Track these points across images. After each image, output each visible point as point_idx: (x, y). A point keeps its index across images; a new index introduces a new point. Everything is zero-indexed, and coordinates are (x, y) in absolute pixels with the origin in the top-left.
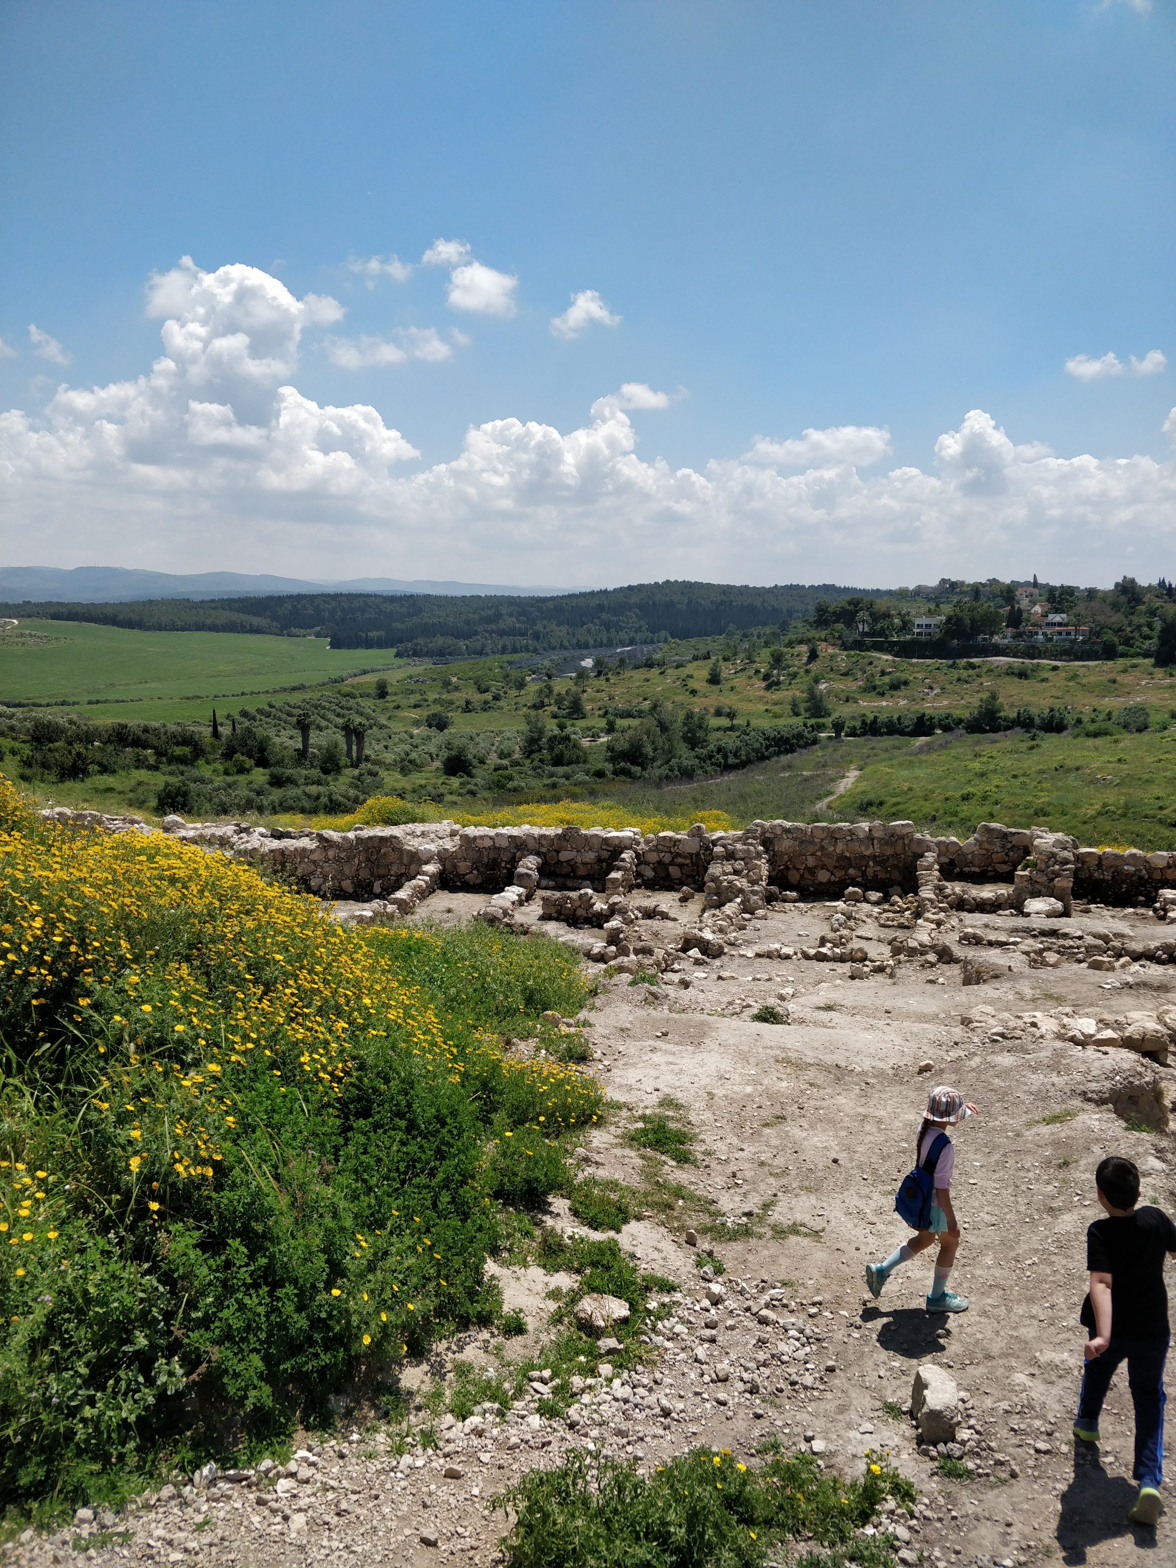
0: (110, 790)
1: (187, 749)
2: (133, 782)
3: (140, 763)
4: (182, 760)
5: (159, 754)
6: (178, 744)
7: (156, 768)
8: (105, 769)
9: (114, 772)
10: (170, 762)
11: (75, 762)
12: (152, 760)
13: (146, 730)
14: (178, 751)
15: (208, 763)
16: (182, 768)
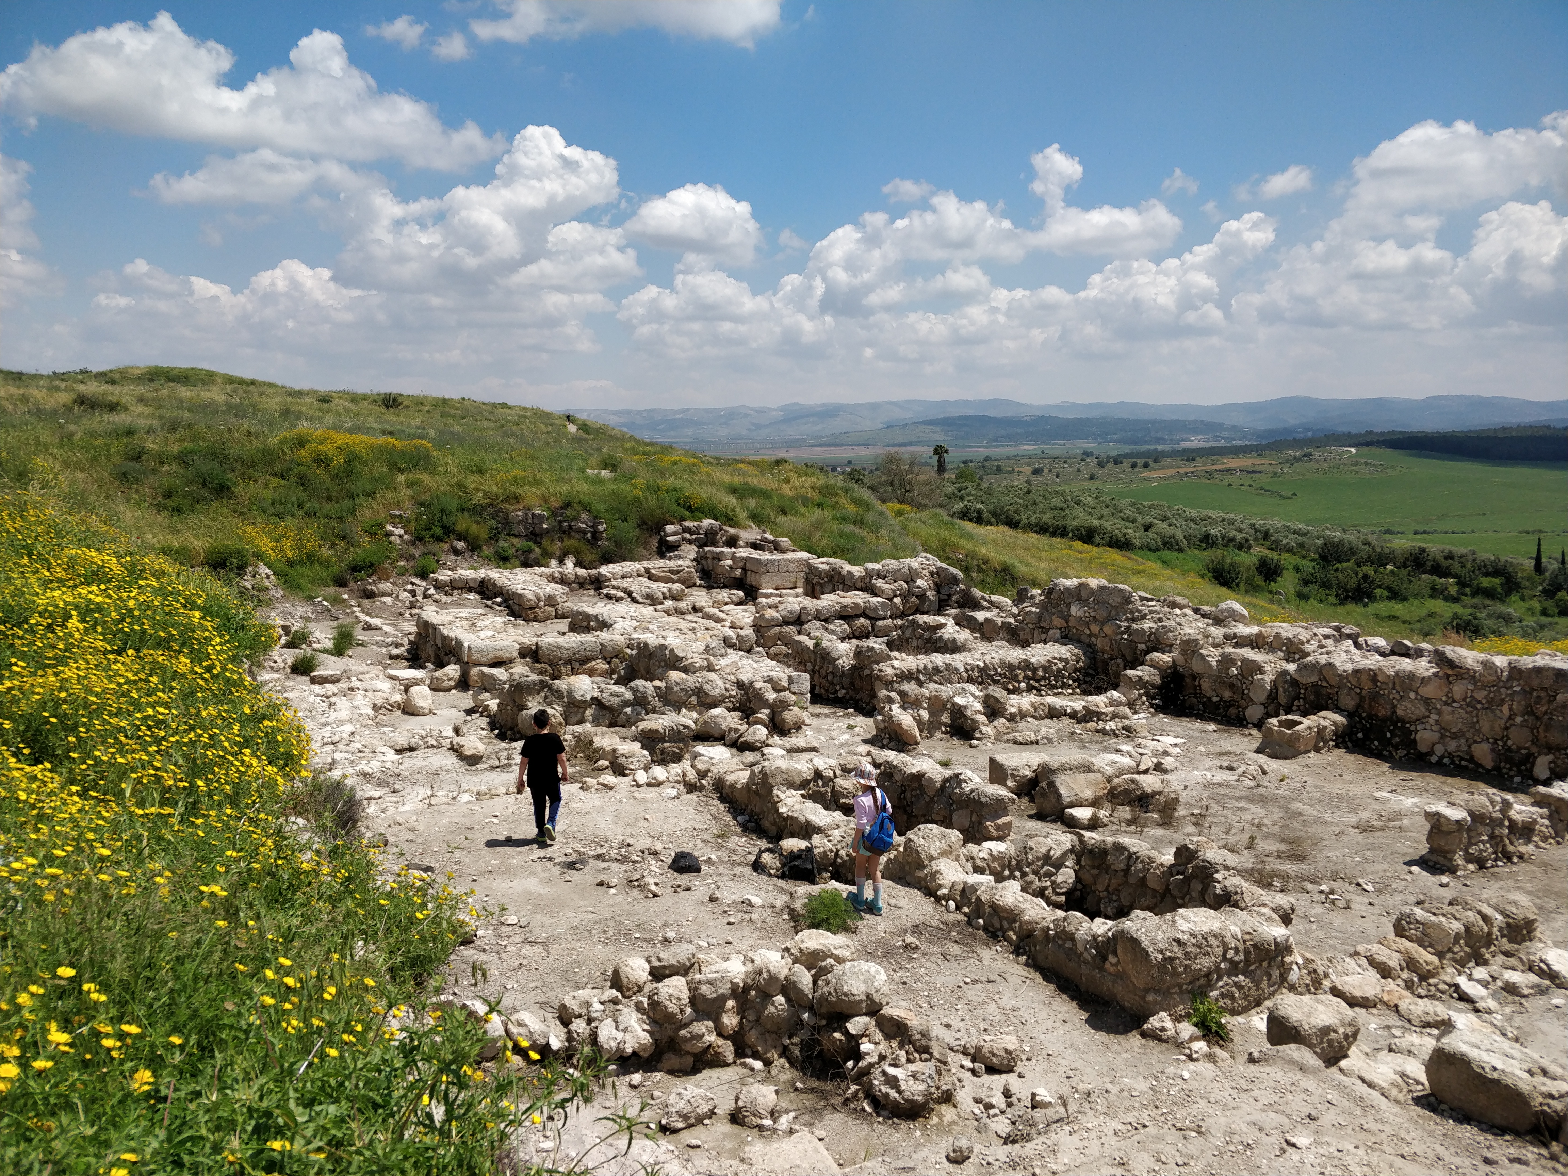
0: (1394, 617)
1: (1497, 581)
2: (1424, 612)
3: (1435, 592)
4: (1490, 594)
5: (1462, 584)
6: (1487, 575)
7: (1456, 600)
8: (1394, 595)
9: (1405, 599)
10: (1474, 595)
11: (1360, 585)
12: (1453, 591)
13: (1450, 557)
14: (1486, 582)
15: (1523, 599)
16: (1488, 602)
